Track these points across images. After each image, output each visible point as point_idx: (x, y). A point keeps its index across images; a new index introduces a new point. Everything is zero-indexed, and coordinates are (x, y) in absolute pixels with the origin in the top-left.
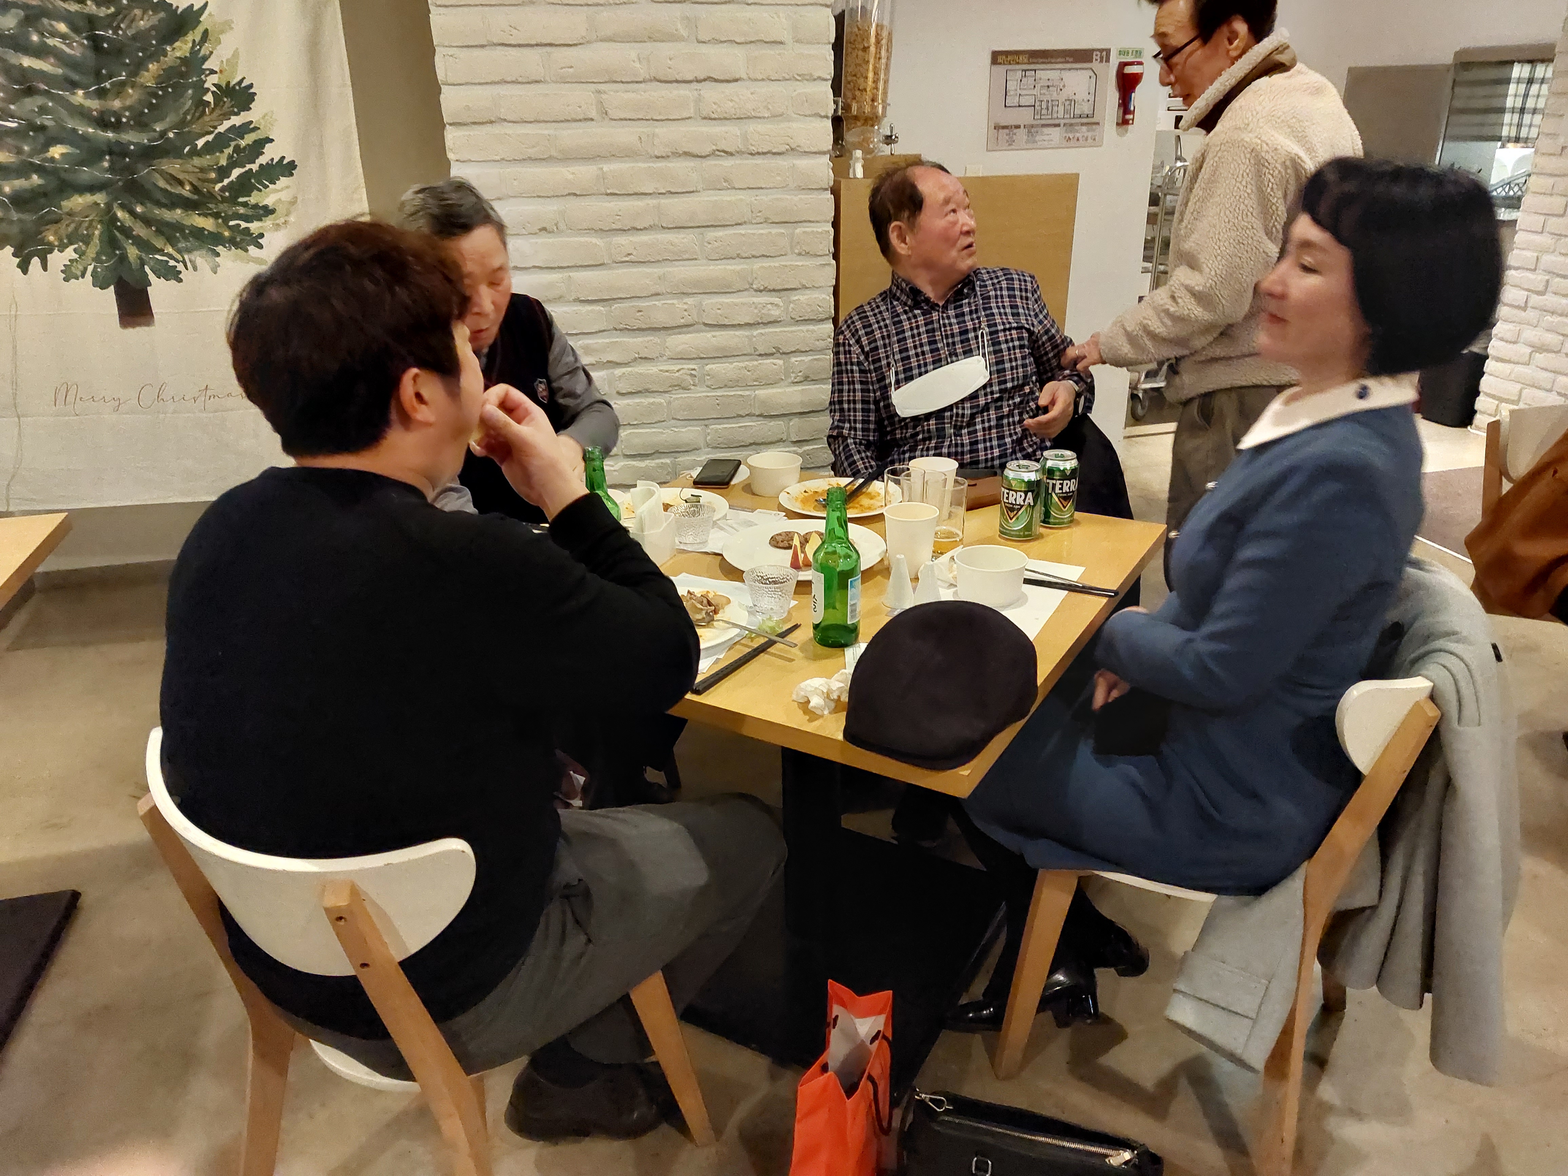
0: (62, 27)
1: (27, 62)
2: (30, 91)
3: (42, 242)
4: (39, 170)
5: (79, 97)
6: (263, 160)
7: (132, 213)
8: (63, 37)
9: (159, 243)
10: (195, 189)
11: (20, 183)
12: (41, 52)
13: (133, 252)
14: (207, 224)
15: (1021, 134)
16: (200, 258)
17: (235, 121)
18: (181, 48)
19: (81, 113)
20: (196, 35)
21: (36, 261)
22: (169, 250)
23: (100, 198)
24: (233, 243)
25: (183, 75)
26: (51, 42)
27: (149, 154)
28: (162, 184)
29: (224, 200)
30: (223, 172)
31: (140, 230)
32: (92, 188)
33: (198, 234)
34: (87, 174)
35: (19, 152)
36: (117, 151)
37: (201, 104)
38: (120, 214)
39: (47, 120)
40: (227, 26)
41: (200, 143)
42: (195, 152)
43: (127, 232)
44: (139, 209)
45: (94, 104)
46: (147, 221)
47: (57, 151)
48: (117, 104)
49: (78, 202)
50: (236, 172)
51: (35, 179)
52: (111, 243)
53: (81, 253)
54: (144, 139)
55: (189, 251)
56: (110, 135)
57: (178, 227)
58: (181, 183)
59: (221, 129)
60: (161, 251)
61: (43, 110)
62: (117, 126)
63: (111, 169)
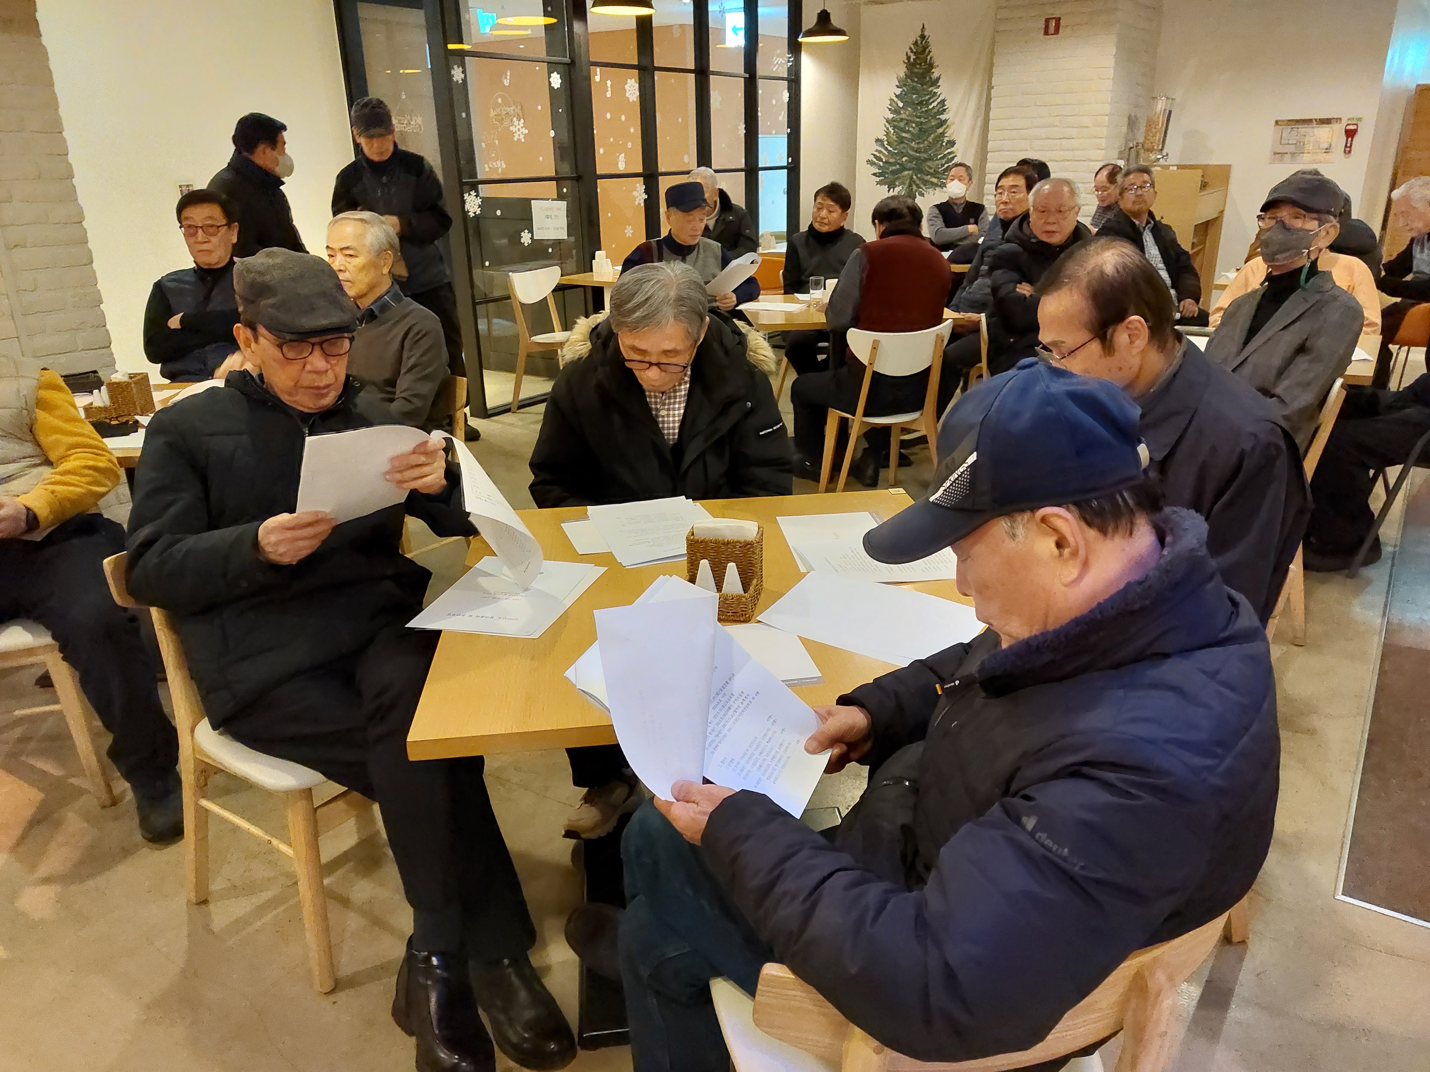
0: (914, 125)
1: (904, 135)
2: (902, 142)
3: (895, 184)
4: (899, 164)
5: (913, 144)
6: (953, 162)
7: (917, 177)
8: (914, 128)
9: (921, 186)
10: (934, 170)
11: (894, 168)
12: (908, 132)
13: (915, 188)
14: (935, 180)
15: (1287, 157)
16: (931, 190)
17: (949, 150)
18: (940, 130)
19: (913, 149)
20: (945, 126)
21: (892, 189)
22: (924, 188)
23: (910, 172)
24: (940, 186)
25: (940, 138)
26: (911, 129)
27: (926, 160)
28: (927, 169)
29: (941, 174)
30: (943, 165)
31: (918, 182)
32: (909, 170)
33: (932, 184)
34: (909, 165)
35: (896, 159)
36: (918, 159)
37: (942, 145)
38: (914, 177)
39: (904, 151)
40: (954, 123)
41: (939, 157)
42: (937, 160)
43: (914, 182)
44: (919, 176)
45: (916, 146)
46: (919, 179)
47: (904, 159)
48: (922, 146)
49: (906, 173)
50: (946, 165)
51: (898, 166)
52: (910, 185)
53: (902, 188)
54: (925, 156)
55: (929, 188)
56: (918, 154)
57: (928, 181)
58: (931, 168)
59: (946, 153)
60: (921, 188)
61: (904, 148)
62: (919, 152)
63: (915, 164)
